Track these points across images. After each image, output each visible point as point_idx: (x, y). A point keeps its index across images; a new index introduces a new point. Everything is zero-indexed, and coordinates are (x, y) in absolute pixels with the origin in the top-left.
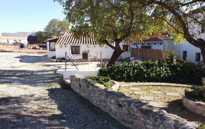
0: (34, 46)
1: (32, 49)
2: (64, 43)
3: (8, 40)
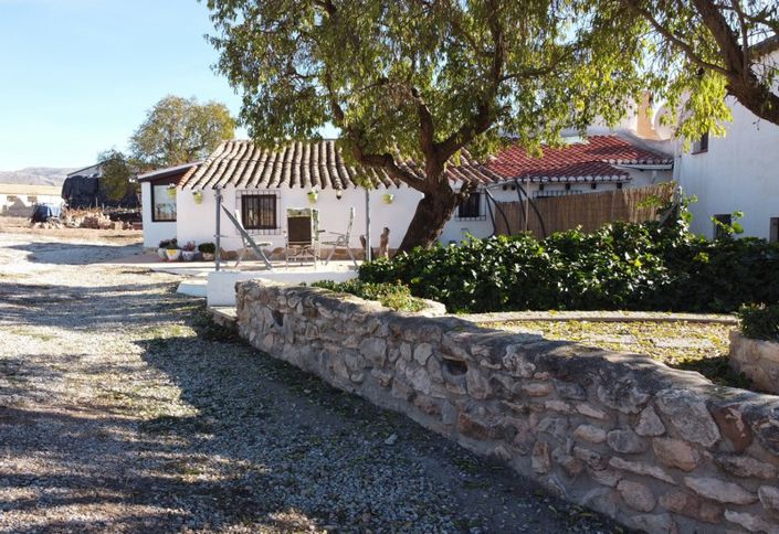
0: (90, 215)
1: (83, 226)
2: (211, 184)
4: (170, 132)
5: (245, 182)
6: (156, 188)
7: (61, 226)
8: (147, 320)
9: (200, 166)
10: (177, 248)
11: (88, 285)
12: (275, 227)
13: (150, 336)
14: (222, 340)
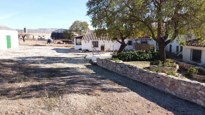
0: (59, 41)
1: (57, 43)
2: (87, 40)
3: (33, 36)
5: (93, 39)
6: (77, 39)
7: (53, 43)
10: (82, 50)
12: (98, 47)
14: (95, 65)
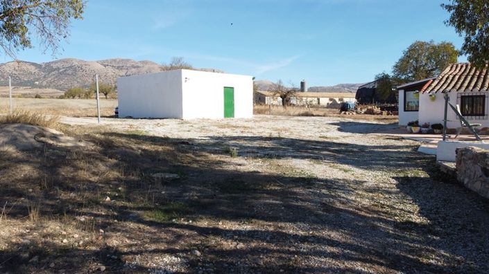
0: (370, 107)
1: (365, 113)
2: (441, 90)
4: (417, 61)
5: (463, 89)
6: (407, 93)
7: (354, 113)
8: (400, 166)
9: (434, 80)
10: (418, 126)
11: (367, 144)
13: (402, 175)
